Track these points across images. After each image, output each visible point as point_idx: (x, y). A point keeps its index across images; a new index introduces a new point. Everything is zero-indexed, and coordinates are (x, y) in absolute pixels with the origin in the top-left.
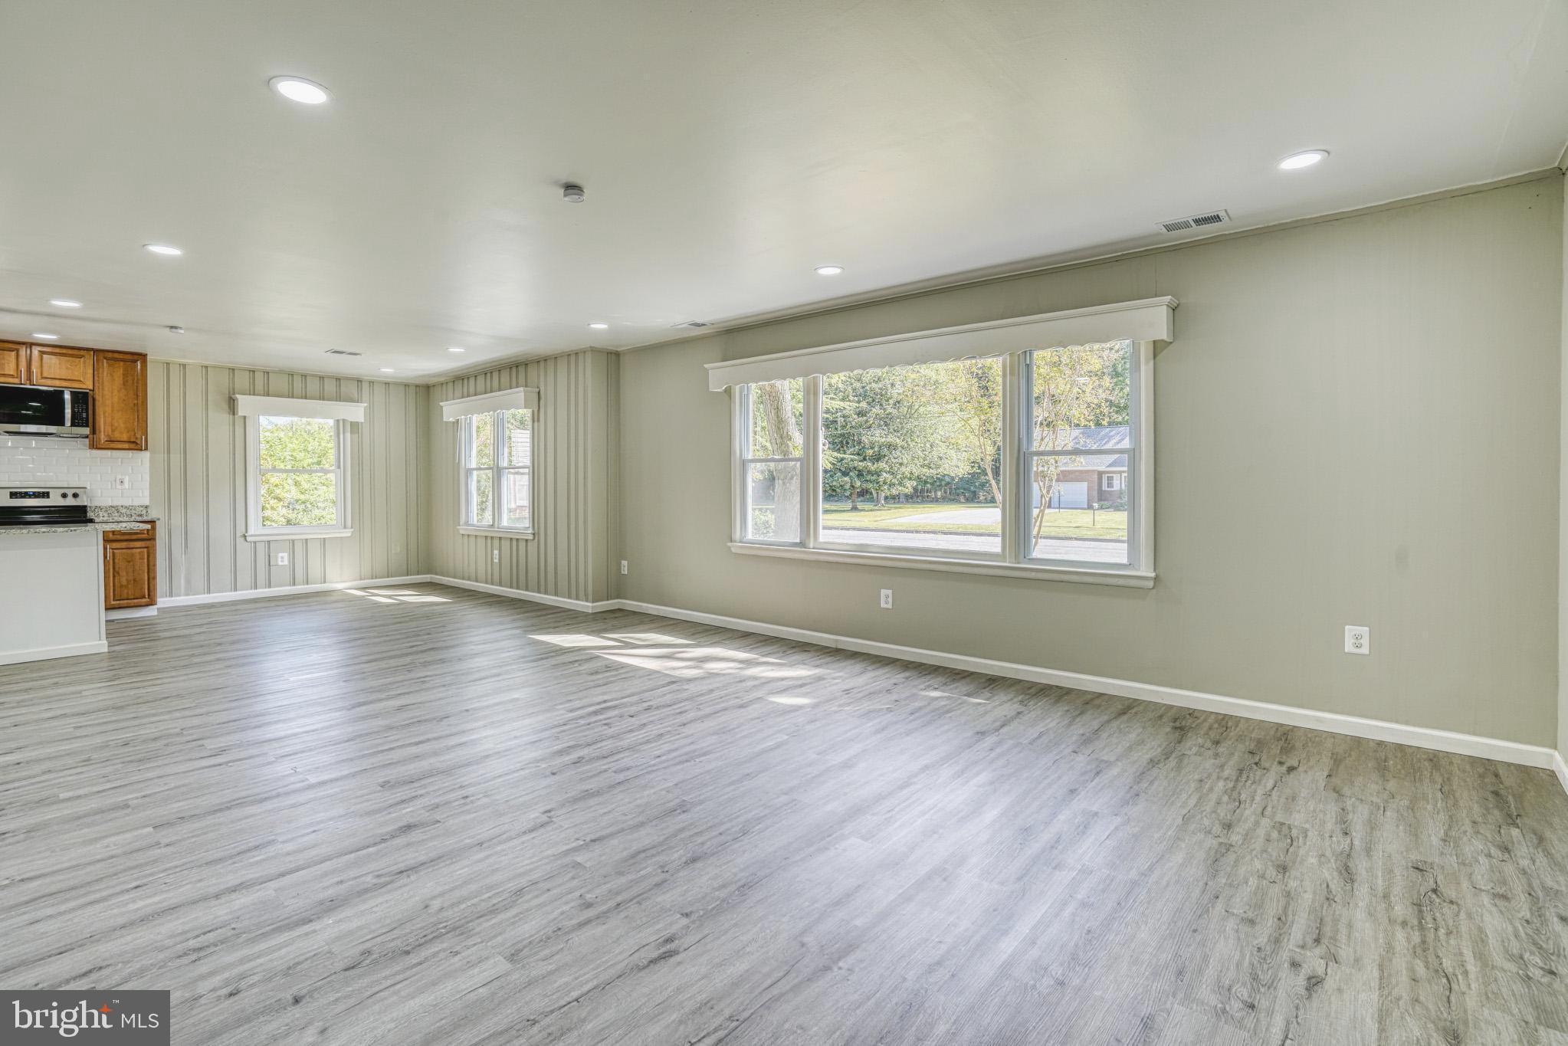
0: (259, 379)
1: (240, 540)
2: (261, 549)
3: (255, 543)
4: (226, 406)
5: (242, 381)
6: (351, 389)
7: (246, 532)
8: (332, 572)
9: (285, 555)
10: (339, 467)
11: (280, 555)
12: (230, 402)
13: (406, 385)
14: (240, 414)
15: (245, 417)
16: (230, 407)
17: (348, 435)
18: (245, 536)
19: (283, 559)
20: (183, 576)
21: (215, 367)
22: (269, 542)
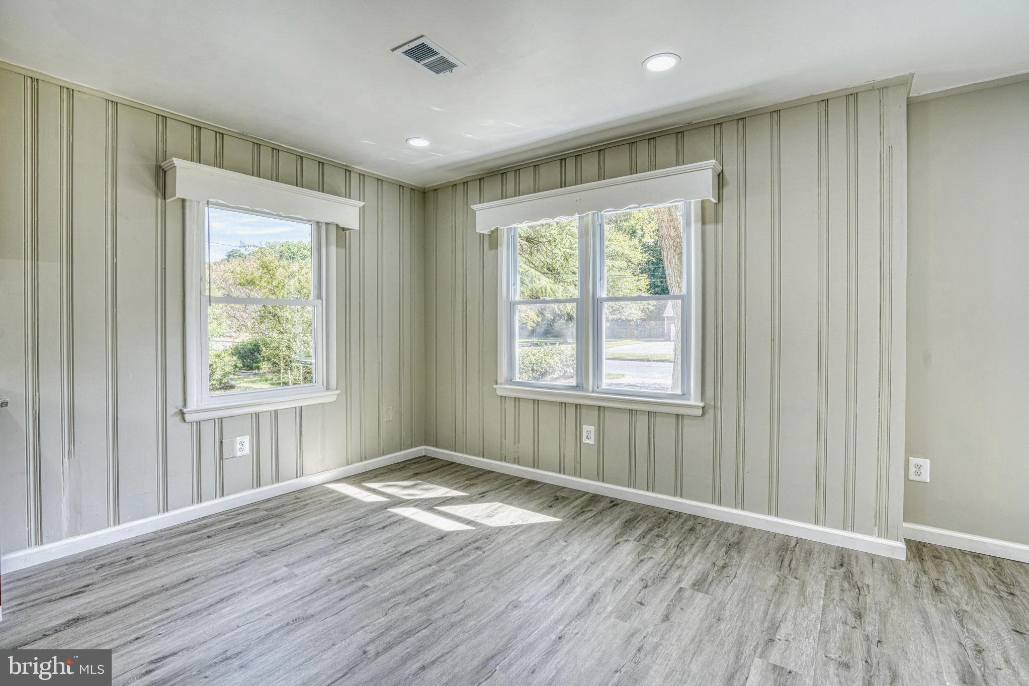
0: (208, 138)
1: (173, 421)
2: (208, 431)
3: (199, 423)
4: (150, 181)
5: (179, 137)
6: (336, 178)
7: (185, 405)
8: (311, 460)
9: (246, 439)
10: (319, 297)
11: (238, 439)
12: (157, 176)
13: (401, 186)
14: (179, 195)
15: (183, 201)
16: (157, 185)
17: (333, 249)
18: (182, 414)
19: (242, 446)
20: (65, 499)
21: (131, 107)
22: (221, 420)
